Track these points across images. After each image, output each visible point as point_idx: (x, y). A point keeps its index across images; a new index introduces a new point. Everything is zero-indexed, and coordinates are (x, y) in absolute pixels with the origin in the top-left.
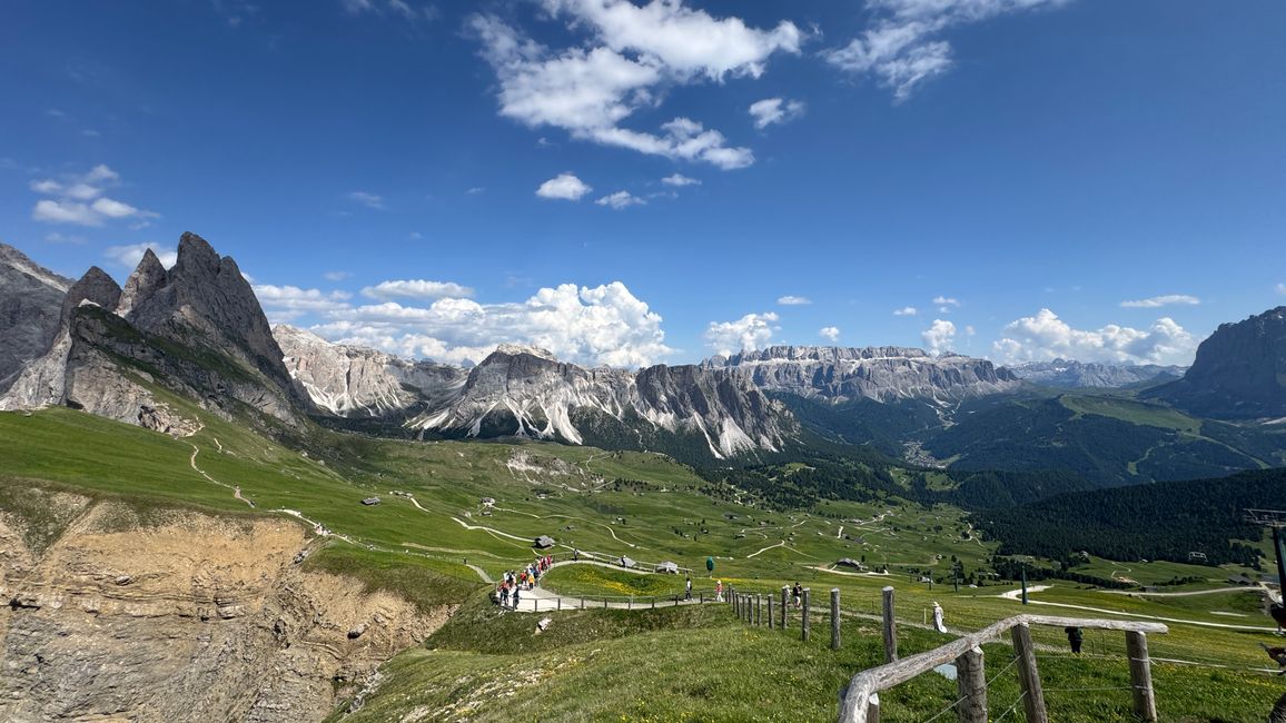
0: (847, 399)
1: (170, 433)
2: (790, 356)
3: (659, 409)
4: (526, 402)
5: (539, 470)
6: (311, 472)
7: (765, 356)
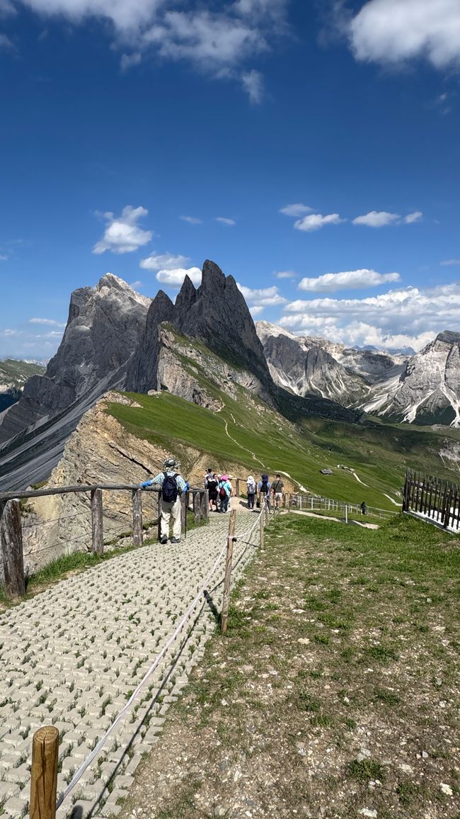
1: (209, 409)
6: (285, 443)
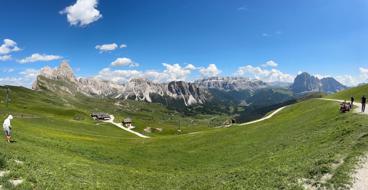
0: (230, 90)
2: (217, 79)
3: (173, 93)
4: (139, 92)
5: (122, 105)
7: (211, 79)
